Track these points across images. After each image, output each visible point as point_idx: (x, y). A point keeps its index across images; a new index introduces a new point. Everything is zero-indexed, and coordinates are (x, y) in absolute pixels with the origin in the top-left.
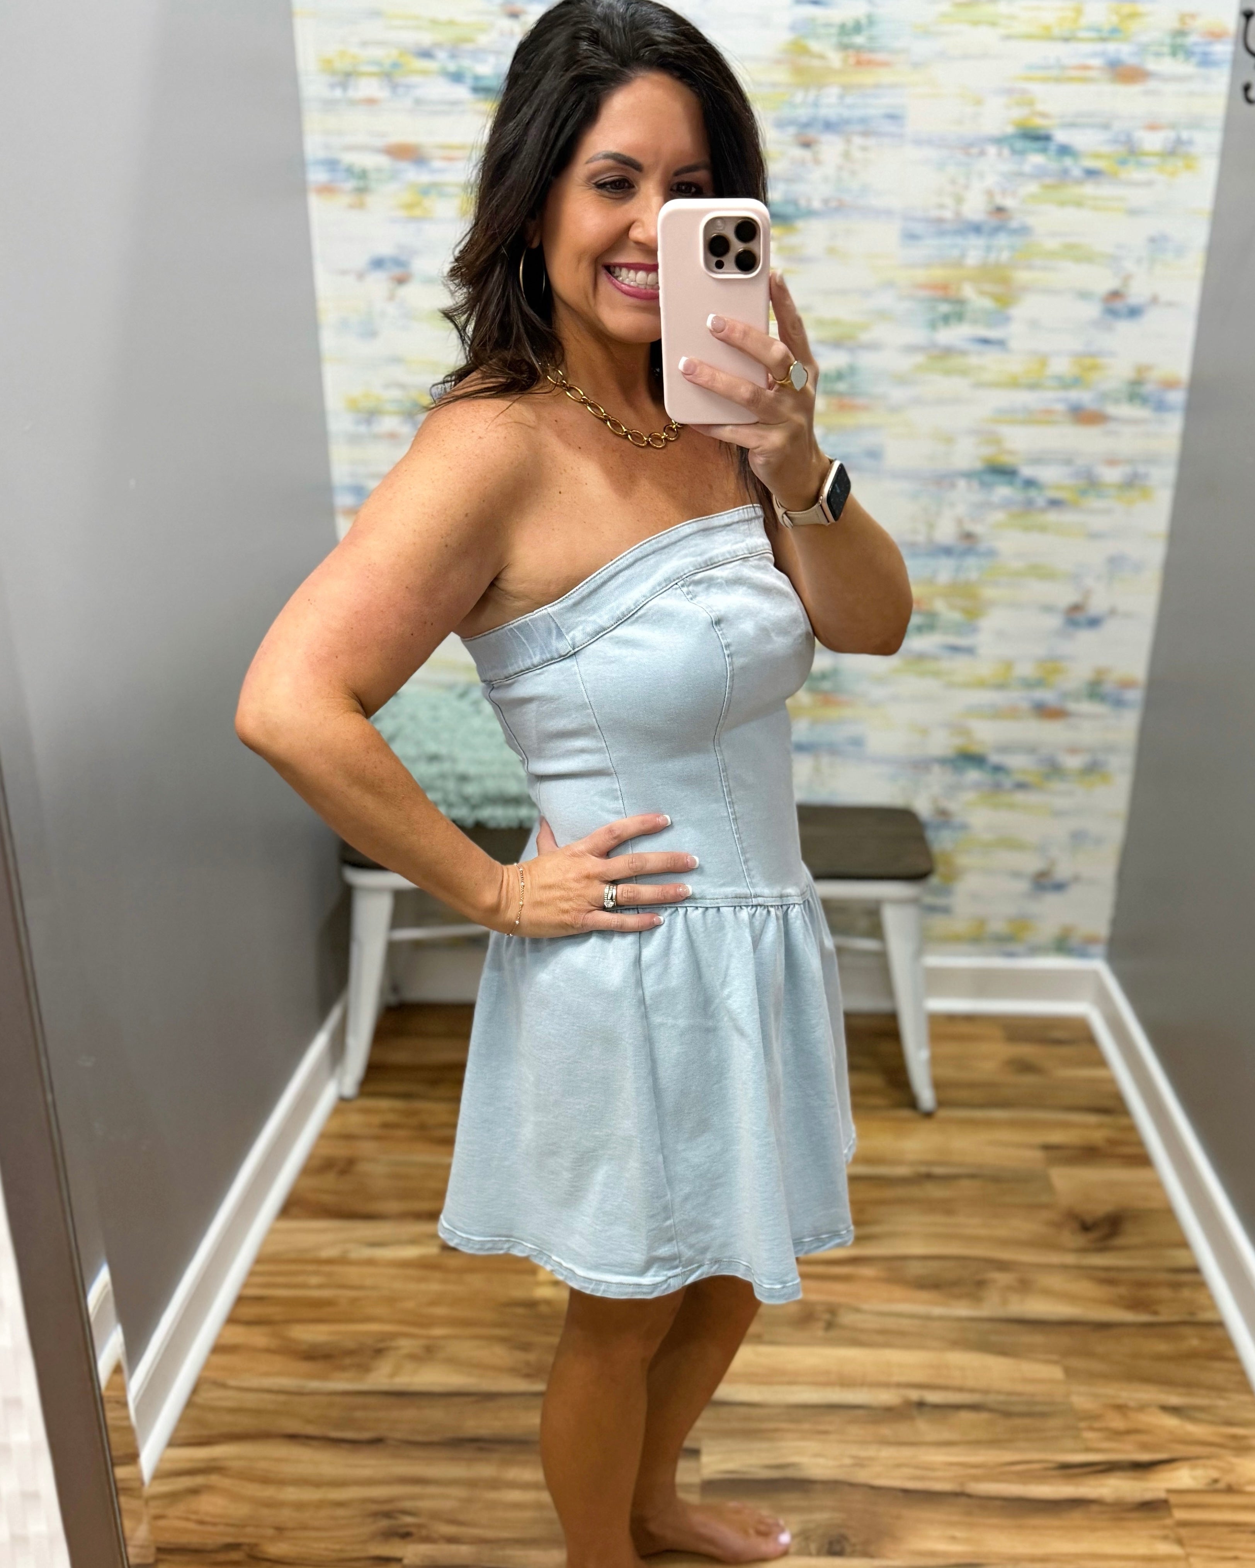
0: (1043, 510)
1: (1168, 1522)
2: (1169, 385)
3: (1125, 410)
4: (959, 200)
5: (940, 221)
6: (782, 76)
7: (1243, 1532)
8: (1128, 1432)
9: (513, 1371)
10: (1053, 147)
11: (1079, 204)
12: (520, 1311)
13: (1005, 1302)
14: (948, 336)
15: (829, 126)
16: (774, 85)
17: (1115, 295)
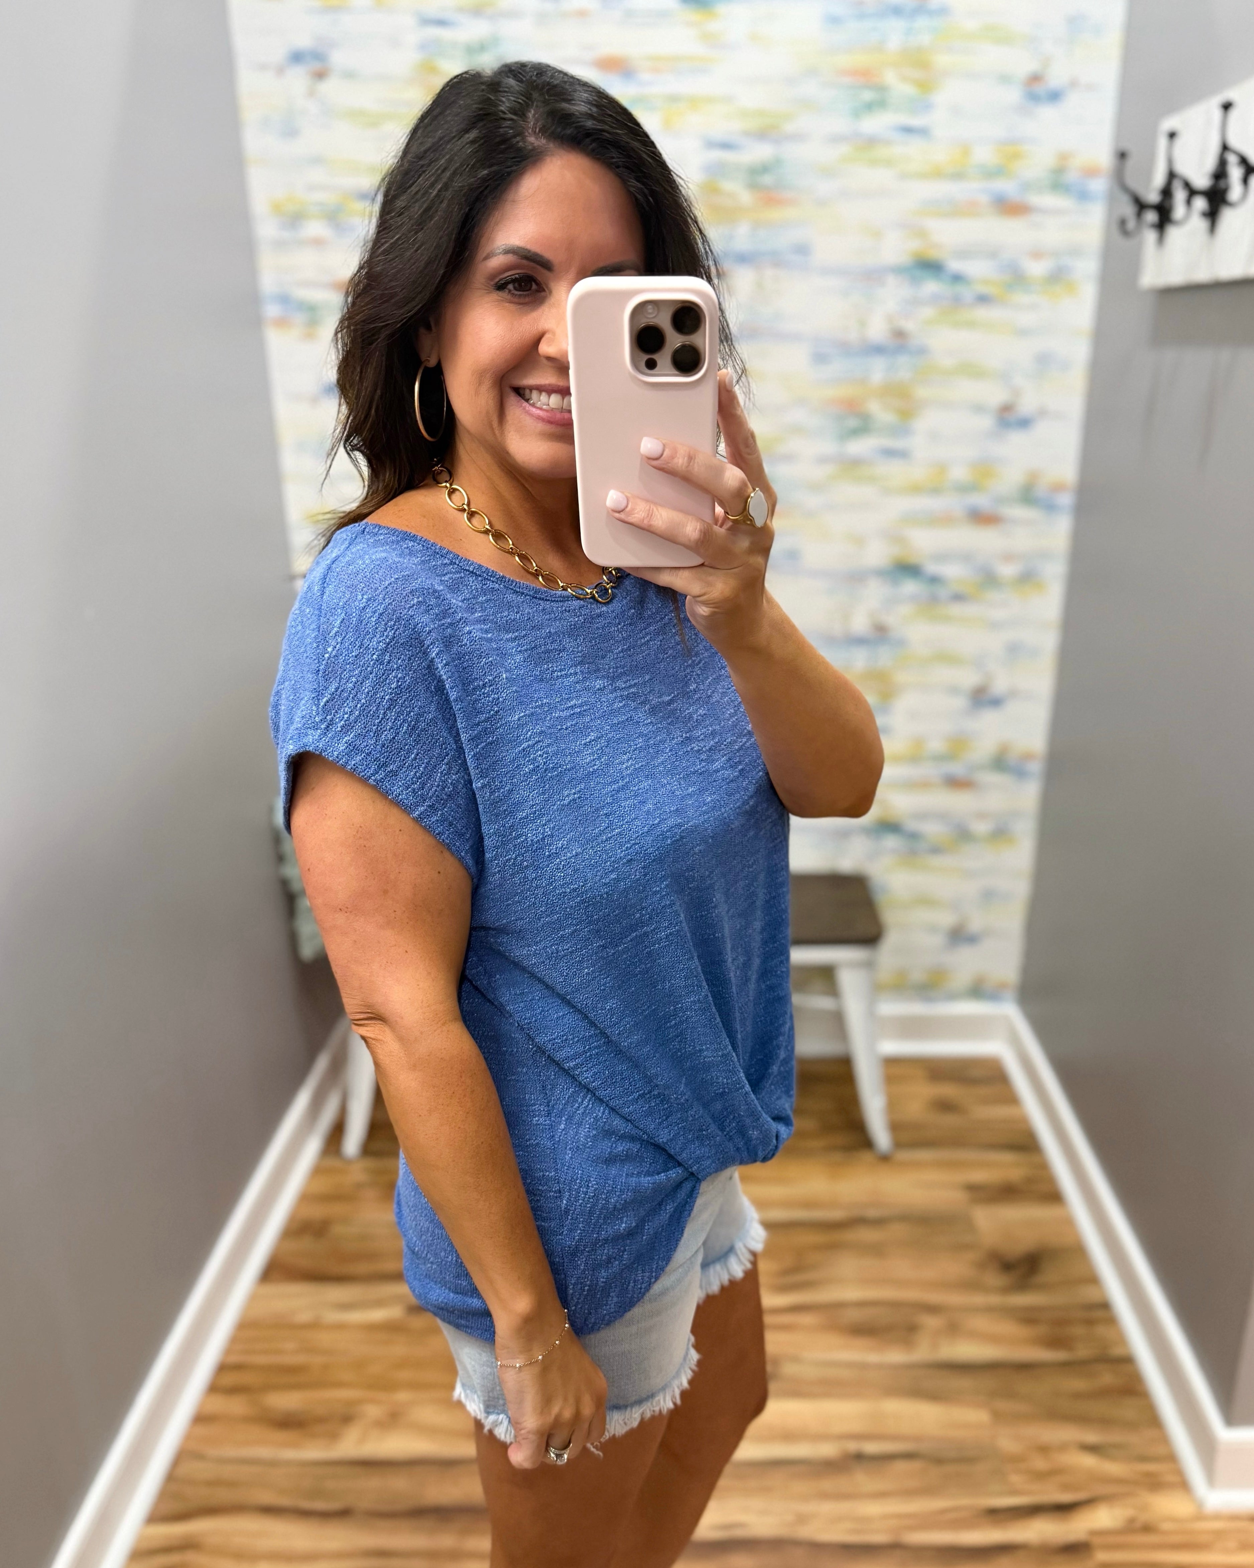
0: (947, 604)
1: (1089, 1564)
2: (1058, 488)
3: (1018, 512)
4: (863, 323)
5: (846, 343)
8: (1050, 1473)
10: (946, 275)
11: (971, 325)
13: (936, 1346)
14: (857, 447)
15: (742, 258)
17: (1007, 408)
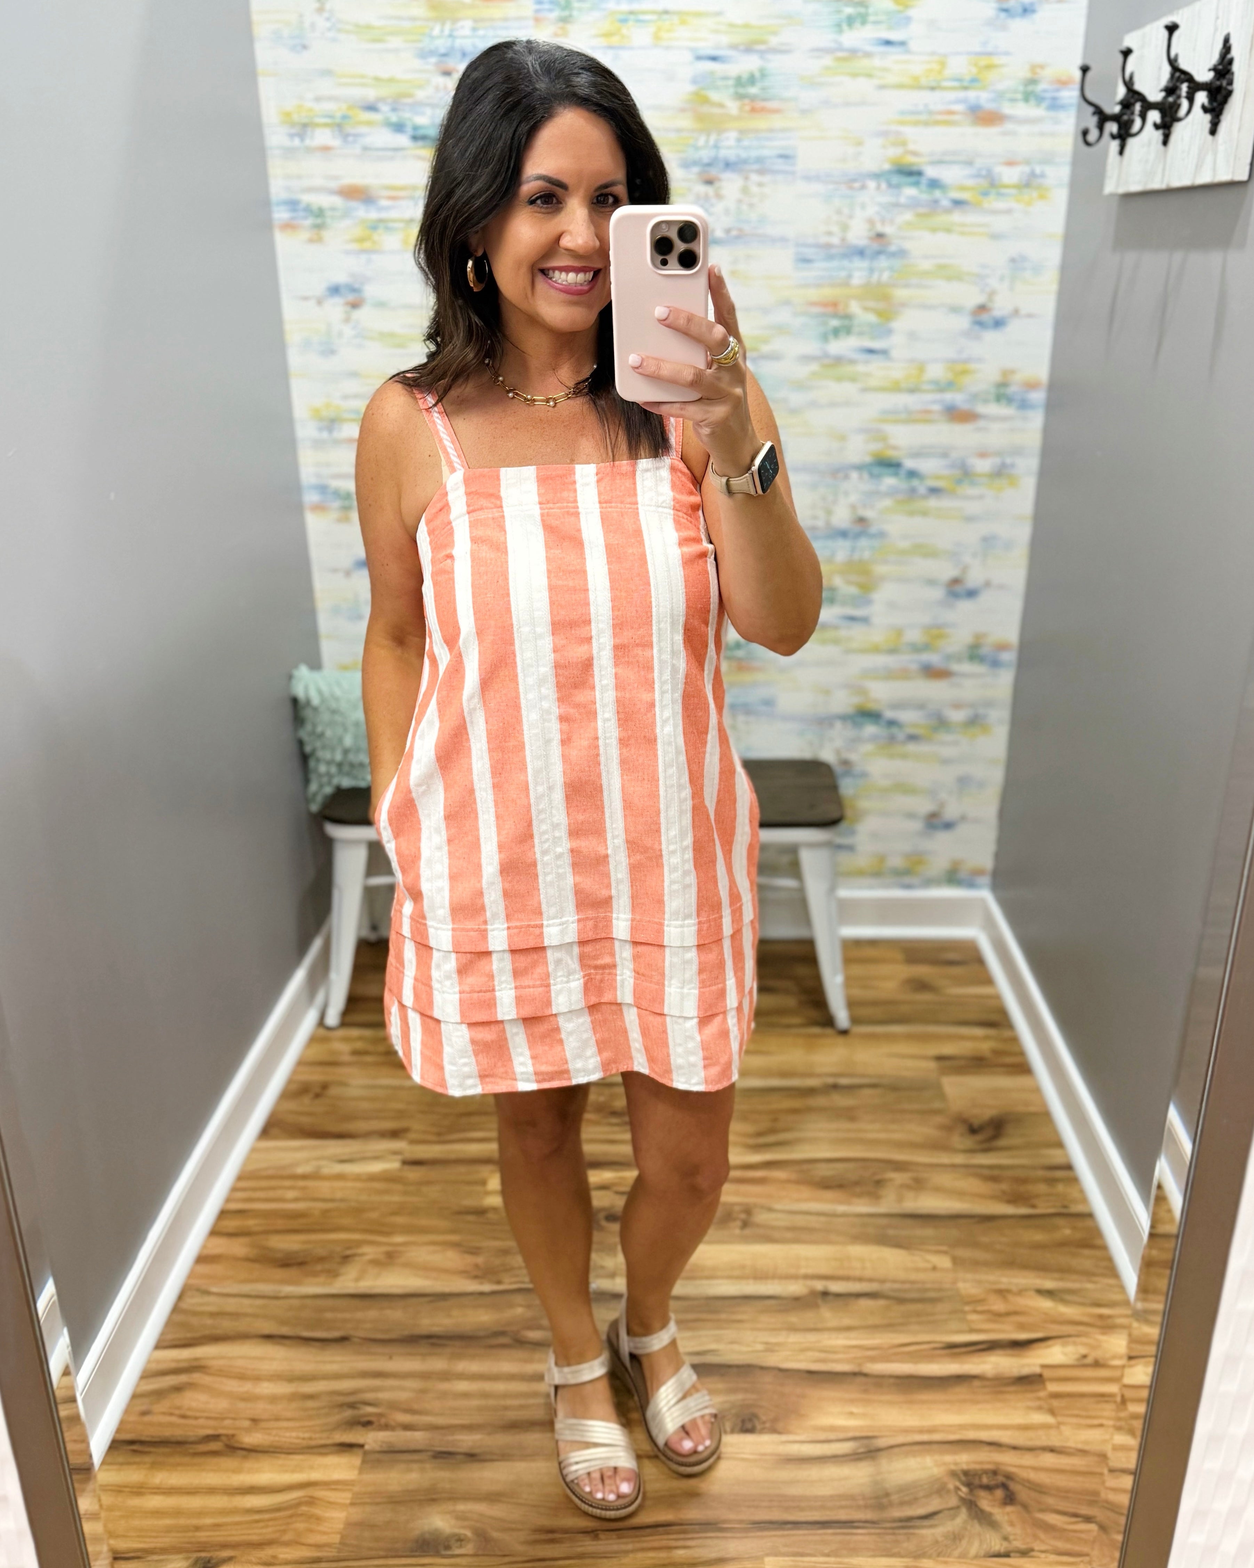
0: (925, 497)
1: (1042, 1394)
2: (1032, 386)
3: (993, 409)
4: (845, 228)
5: (828, 246)
6: (686, 122)
7: (1107, 1402)
8: (1008, 1314)
9: (464, 1273)
10: (924, 181)
11: (948, 230)
12: (471, 1218)
13: (900, 1199)
14: (839, 347)
15: (728, 165)
16: (679, 130)
17: (982, 308)
